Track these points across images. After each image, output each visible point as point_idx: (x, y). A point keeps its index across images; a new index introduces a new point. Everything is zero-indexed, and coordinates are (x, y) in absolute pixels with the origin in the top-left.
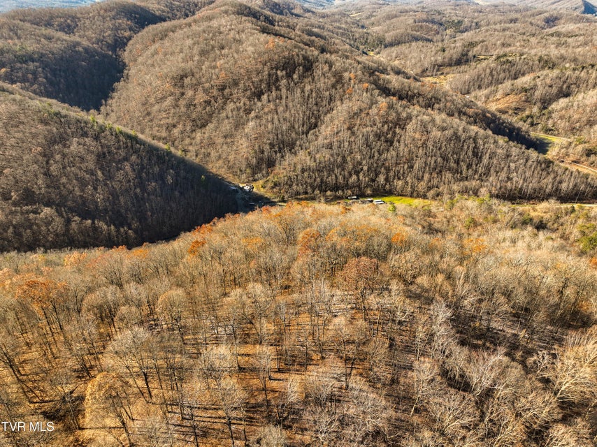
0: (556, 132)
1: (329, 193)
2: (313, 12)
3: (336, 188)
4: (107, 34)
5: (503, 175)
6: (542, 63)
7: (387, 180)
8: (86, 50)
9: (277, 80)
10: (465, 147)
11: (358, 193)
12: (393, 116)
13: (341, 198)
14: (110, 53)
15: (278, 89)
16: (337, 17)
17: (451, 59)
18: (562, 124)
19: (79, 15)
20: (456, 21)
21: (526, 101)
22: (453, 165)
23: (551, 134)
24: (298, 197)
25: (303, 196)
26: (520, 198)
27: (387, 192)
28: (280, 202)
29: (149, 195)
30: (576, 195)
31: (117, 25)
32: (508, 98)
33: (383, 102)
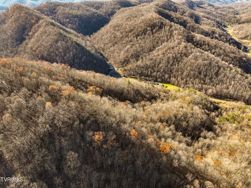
1: (143, 77)
3: (146, 76)
4: (109, 10)
8: (98, 15)
11: (155, 80)
13: (147, 80)
14: (108, 17)
15: (145, 34)
16: (225, 8)
19: (104, 3)
24: (131, 76)
31: (115, 7)
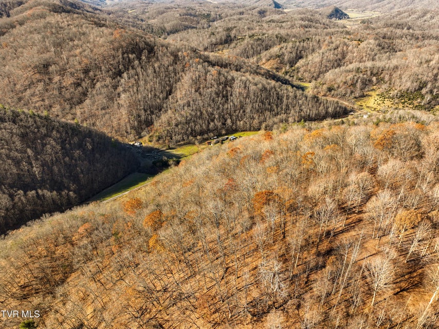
0: (305, 80)
1: (199, 137)
2: (101, 10)
3: (202, 133)
5: (297, 109)
6: (279, 39)
7: (232, 122)
9: (130, 61)
10: (272, 94)
11: (217, 134)
12: (223, 79)
13: (206, 139)
15: (133, 68)
17: (221, 39)
18: (306, 75)
20: (206, 14)
21: (281, 63)
22: (267, 106)
23: (302, 82)
24: (179, 143)
25: (182, 143)
26: (309, 120)
27: (234, 131)
28: (167, 149)
29: (76, 160)
30: (336, 114)
32: (270, 62)
33: (214, 70)
